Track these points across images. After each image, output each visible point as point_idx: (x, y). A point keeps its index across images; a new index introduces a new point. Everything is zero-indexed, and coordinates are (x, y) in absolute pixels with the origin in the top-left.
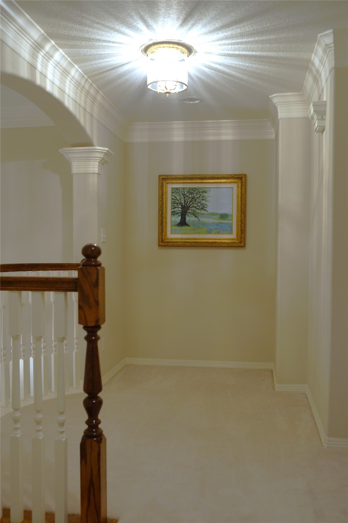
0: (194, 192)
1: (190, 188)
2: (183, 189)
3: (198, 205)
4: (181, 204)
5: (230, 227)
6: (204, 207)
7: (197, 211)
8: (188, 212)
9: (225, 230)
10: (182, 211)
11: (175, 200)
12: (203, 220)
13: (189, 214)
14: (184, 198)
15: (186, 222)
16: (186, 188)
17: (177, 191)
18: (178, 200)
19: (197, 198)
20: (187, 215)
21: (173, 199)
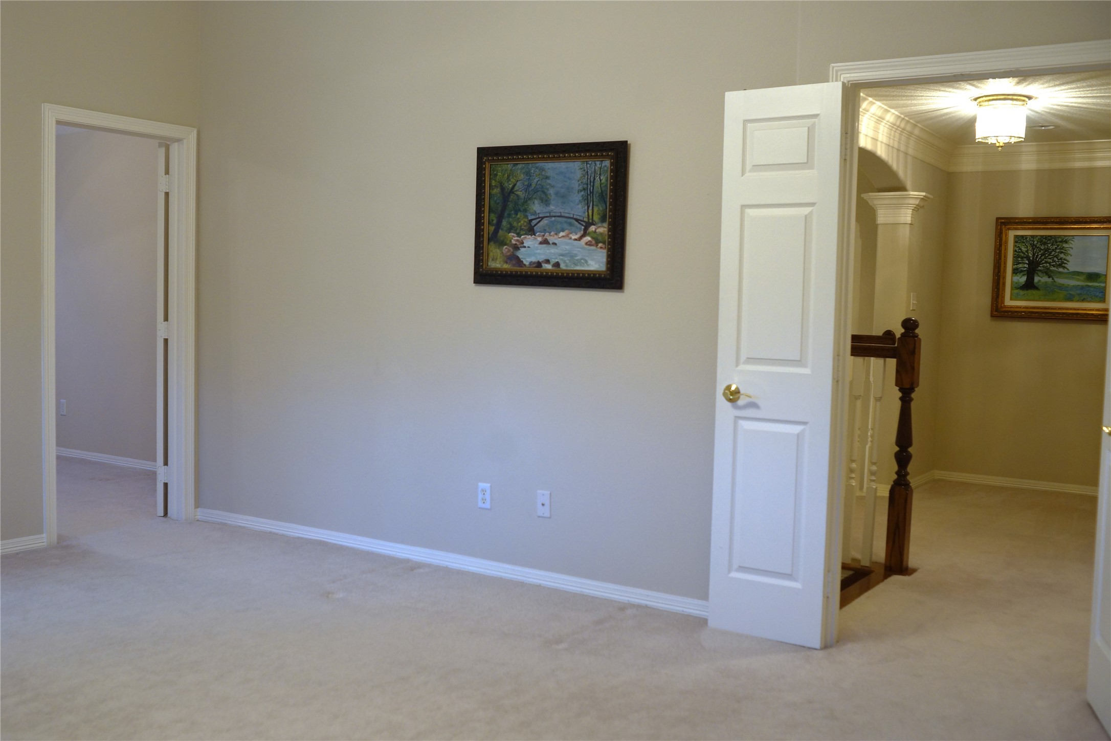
0: (1048, 242)
1: (1042, 236)
2: (1033, 236)
3: (1053, 260)
4: (1028, 258)
5: (1102, 292)
6: (1063, 263)
7: (1052, 268)
8: (1038, 270)
9: (1095, 296)
10: (1029, 268)
11: (1020, 252)
12: (1060, 281)
13: (1040, 273)
14: (1033, 250)
15: (1035, 284)
16: (1037, 236)
17: (1022, 240)
18: (1023, 253)
19: (1053, 250)
20: (1037, 273)
21: (1016, 251)
